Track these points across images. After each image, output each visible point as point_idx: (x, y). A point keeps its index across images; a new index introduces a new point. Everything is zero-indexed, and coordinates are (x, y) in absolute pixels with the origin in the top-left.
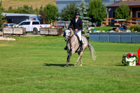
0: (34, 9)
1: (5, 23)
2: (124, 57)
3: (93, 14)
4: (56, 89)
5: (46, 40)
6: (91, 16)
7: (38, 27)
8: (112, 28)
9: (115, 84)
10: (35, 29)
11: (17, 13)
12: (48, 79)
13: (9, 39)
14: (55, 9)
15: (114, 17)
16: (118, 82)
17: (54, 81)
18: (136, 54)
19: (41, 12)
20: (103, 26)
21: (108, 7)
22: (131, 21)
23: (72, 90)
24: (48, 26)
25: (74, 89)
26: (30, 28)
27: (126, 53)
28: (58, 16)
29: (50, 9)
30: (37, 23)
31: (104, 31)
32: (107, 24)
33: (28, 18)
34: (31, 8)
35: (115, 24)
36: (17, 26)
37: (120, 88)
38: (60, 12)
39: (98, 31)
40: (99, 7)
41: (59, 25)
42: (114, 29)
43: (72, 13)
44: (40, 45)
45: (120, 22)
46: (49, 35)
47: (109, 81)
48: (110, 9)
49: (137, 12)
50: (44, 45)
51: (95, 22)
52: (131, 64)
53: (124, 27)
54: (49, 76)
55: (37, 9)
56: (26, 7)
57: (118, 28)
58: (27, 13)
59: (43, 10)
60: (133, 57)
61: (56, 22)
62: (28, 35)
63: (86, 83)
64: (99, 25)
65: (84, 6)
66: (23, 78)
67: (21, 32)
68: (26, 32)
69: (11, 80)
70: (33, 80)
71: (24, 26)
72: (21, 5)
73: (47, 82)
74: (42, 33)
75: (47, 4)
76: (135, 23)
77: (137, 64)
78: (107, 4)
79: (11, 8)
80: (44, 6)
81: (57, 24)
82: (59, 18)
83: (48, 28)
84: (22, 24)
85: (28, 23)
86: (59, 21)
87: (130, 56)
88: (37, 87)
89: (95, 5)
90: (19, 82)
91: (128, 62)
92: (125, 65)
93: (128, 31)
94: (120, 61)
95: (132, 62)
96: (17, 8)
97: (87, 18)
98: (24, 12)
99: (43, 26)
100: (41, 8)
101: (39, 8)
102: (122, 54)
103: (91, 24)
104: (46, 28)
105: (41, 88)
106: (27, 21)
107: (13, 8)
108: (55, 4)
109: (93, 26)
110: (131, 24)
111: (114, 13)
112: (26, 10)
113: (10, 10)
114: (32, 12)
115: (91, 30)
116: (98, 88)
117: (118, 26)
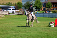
0: (13, 4)
1: (1, 10)
2: (49, 23)
3: (37, 6)
4: (22, 36)
5: (18, 17)
6: (36, 7)
7: (14, 11)
8: (44, 11)
9: (46, 34)
10: (13, 12)
11: (6, 5)
12: (19, 32)
13: (2, 16)
14: (21, 4)
15: (45, 7)
16: (47, 34)
17: (21, 33)
18: (54, 22)
19: (15, 5)
20: (41, 10)
21: (43, 3)
22: (52, 9)
23: (28, 37)
24: (19, 11)
25: (29, 36)
26: (11, 11)
27: (50, 22)
28: (22, 6)
29: (19, 4)
30: (14, 9)
31: (41, 13)
32: (42, 10)
33: (10, 7)
34: (12, 3)
35: (46, 10)
36: (6, 10)
37: (48, 36)
38: (23, 5)
39: (39, 13)
40: (39, 3)
41: (23, 10)
42: (45, 12)
43: (28, 5)
44: (15, 18)
45: (48, 9)
46: (19, 14)
47: (43, 33)
48: (43, 4)
49: (55, 5)
50: (17, 18)
51: (38, 9)
52: (52, 26)
53: (49, 11)
54: (19, 31)
55: (14, 4)
56: (9, 3)
57: (47, 12)
58: (10, 5)
59: (16, 4)
60: (53, 23)
61: (22, 9)
62: (10, 14)
63: (34, 34)
64: (39, 10)
65: (33, 3)
66: (8, 32)
67: (7, 13)
68: (10, 13)
69: (3, 33)
70: (12, 33)
71: (9, 11)
72: (7, 2)
73: (18, 33)
74: (16, 13)
75: (18, 2)
76: (54, 10)
77: (54, 26)
78: (42, 2)
79: (3, 3)
80: (17, 3)
81: (22, 10)
82: (23, 7)
83: (18, 12)
84: (8, 10)
85: (10, 9)
86: (23, 9)
87: (52, 23)
88: (14, 36)
89: (37, 2)
90: (6, 33)
91: (51, 25)
92: (50, 27)
93: (51, 13)
94: (48, 25)
95: (53, 25)
96: (6, 3)
97: (34, 7)
98: (9, 5)
99: (16, 11)
100: (16, 3)
101: (15, 3)
102: (48, 22)
103: (36, 10)
104: (17, 12)
105: (16, 36)
106: (10, 8)
107: (4, 3)
108: (21, 2)
109: (37, 11)
110: (52, 10)
111: (45, 5)
112: (9, 4)
113: (3, 4)
114: (12, 5)
115: (36, 12)
116: (39, 36)
117: (47, 11)
